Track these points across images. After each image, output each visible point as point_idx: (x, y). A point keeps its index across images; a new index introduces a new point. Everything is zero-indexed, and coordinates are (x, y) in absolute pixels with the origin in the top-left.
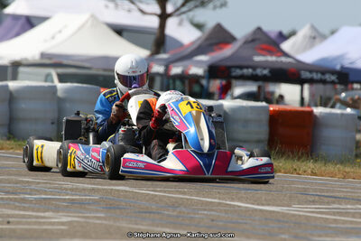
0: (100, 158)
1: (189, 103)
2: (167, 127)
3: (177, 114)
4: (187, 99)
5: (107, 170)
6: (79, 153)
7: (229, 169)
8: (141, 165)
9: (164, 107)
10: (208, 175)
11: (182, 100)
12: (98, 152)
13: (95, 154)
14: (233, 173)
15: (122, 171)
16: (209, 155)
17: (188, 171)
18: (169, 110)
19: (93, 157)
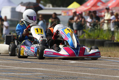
0: (34, 51)
1: (68, 29)
2: (59, 39)
3: (63, 34)
4: (67, 28)
5: (38, 55)
6: (25, 49)
7: (85, 54)
8: (52, 53)
9: (58, 31)
10: (77, 57)
11: (65, 28)
12: (33, 49)
13: (32, 50)
14: (86, 55)
15: (44, 56)
16: (77, 49)
17: (70, 55)
18: (60, 32)
19: (31, 50)
